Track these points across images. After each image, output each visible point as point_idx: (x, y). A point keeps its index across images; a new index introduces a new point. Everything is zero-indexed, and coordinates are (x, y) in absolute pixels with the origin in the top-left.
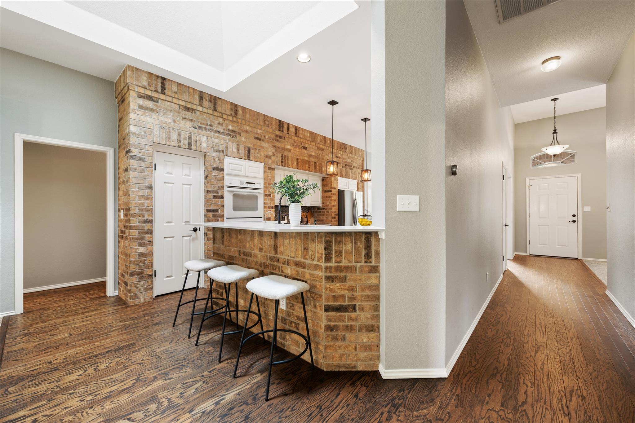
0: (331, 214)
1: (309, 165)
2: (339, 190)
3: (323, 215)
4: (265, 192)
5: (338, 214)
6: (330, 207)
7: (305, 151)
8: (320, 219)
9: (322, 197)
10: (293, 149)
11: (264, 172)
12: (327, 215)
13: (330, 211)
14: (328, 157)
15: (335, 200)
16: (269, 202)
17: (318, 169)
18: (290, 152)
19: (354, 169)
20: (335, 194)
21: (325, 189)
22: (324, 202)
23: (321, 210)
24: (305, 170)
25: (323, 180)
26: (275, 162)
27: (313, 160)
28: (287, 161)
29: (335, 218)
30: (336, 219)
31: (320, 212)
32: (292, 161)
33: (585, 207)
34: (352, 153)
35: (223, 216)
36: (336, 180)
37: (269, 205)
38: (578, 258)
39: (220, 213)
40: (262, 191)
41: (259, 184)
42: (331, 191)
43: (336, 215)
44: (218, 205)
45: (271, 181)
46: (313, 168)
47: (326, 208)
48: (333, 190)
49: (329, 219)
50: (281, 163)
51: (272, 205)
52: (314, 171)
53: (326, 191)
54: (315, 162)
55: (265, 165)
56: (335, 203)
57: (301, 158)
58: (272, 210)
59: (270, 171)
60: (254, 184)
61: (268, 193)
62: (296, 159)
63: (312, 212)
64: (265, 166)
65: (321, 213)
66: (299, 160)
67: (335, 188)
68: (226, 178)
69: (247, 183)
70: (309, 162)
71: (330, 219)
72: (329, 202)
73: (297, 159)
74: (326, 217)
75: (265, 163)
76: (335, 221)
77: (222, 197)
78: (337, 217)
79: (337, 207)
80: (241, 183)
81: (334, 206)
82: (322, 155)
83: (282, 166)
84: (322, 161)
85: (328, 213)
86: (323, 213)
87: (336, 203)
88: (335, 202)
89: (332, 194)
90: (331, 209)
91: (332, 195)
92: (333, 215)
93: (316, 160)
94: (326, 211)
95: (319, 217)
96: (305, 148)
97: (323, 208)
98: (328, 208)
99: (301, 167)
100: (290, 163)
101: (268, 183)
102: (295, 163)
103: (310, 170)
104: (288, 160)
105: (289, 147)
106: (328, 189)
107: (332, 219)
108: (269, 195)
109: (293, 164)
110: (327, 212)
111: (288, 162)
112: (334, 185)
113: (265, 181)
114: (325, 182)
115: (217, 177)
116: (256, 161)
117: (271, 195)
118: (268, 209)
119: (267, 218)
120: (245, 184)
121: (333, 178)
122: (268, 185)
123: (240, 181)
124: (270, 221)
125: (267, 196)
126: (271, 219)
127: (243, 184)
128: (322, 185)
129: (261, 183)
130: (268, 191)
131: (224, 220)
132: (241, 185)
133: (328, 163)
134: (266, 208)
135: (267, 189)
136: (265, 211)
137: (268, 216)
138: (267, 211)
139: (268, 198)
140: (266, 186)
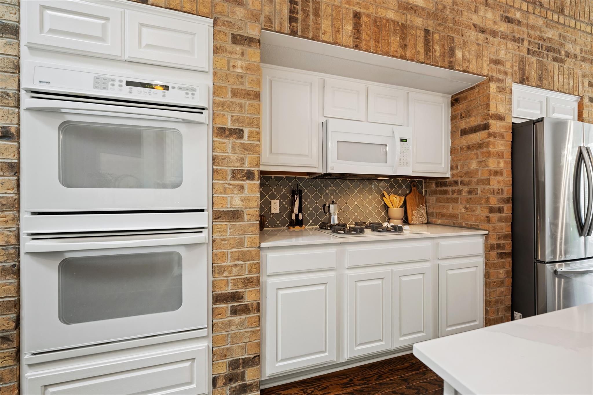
0: (488, 199)
1: (403, 38)
2: (513, 123)
3: (456, 201)
4: (217, 120)
5: (513, 200)
6: (480, 176)
8: (445, 211)
9: (453, 151)
11: (216, 50)
12: (469, 201)
13: (480, 188)
14: (475, 17)
15: (500, 155)
16: (234, 157)
17: (438, 54)
19: (569, 60)
20: (502, 136)
21: (465, 125)
22: (460, 164)
23: (449, 188)
24: (387, 54)
25: (456, 100)
26: (262, 19)
27: (419, 22)
28: (311, 17)
29: (500, 210)
30: (503, 215)
31: (445, 192)
32: (333, 18)
34: (562, 11)
35: (15, 205)
36: (505, 90)
37: (237, 165)
40: (205, 117)
41: (190, 90)
42: (486, 127)
43: (506, 201)
45: (242, 84)
46: (421, 47)
47: (466, 179)
48: (492, 122)
49: (477, 212)
50: (286, 24)
51: (247, 167)
52: (422, 57)
53: (464, 132)
54: (427, 32)
55: (215, 23)
56: (502, 165)
57: (371, 10)
58: (247, 183)
59: (238, 48)
60: (166, 88)
61: (229, 125)
62: (351, 15)
63: (421, 193)
64: (217, 28)
65: (450, 196)
66: (364, 19)
67: (500, 118)
68: (27, 60)
69: (128, 83)
70: (404, 27)
71: (481, 212)
72: (480, 163)
73: (357, 16)
74: (466, 208)
75: (216, 20)
76: (500, 220)
77: (11, 135)
78: (507, 208)
79: (507, 177)
80: (100, 82)
81: (496, 173)
82: (452, 10)
83: (293, 33)
84: (451, 29)
85: (473, 196)
86: (455, 195)
88: (502, 161)
89: (490, 135)
90: (488, 182)
91: (491, 139)
92: (494, 202)
93: (431, 22)
94: (466, 189)
95: (443, 207)
97: (456, 183)
98: (474, 180)
99: (372, 43)
100: (325, 24)
101: (233, 90)
102: (349, 28)
103: (408, 54)
104: (317, 14)
106: (474, 121)
107: (491, 215)
108: (238, 133)
109: (337, 31)
110: (470, 192)
111: (316, 23)
112: (497, 109)
113: (219, 83)
114: (462, 107)
116: (171, 7)
117: (242, 131)
118: (231, 180)
119: (224, 212)
120: (116, 87)
121: (493, 87)
122: (229, 98)
123: (96, 75)
124: (239, 221)
125: (227, 137)
126: (246, 217)
127: (110, 86)
128: (453, 118)
129: (195, 87)
130: (232, 116)
131: (17, 219)
132: (97, 90)
133: (472, 35)
134: (219, 177)
135: (227, 111)
136: (216, 187)
137: (229, 203)
138: (226, 186)
139: (229, 142)
140: (221, 99)
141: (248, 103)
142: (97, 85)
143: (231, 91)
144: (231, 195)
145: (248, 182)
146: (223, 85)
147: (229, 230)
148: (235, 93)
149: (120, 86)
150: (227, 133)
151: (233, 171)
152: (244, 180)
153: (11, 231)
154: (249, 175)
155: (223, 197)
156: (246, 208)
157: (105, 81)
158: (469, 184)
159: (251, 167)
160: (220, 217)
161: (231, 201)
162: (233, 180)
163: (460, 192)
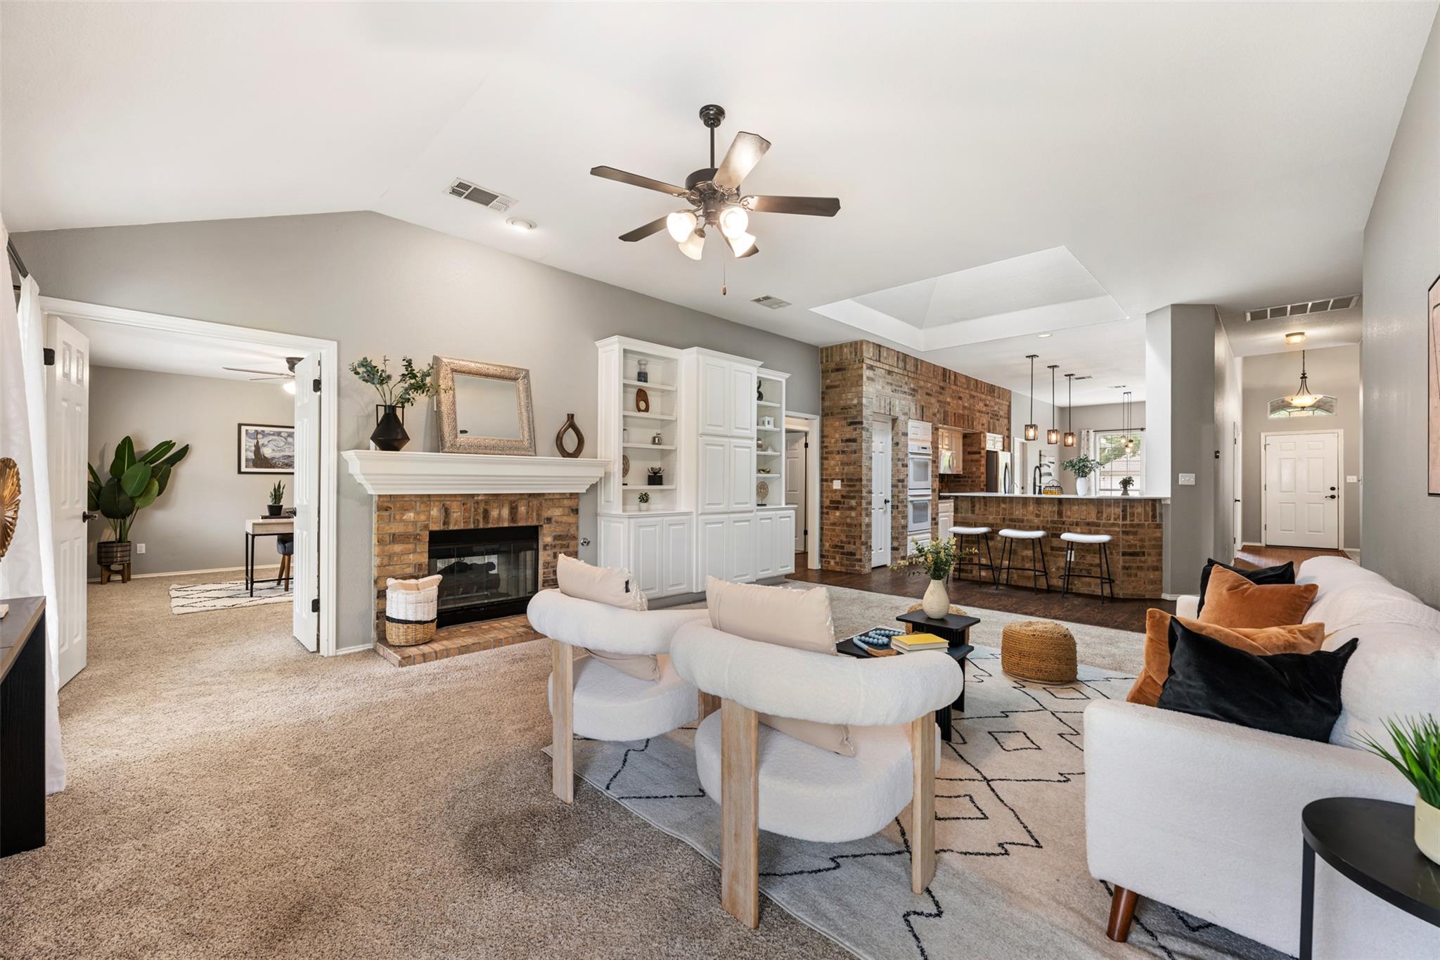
2: (987, 450)
6: (975, 474)
7: (960, 402)
9: (964, 461)
10: (952, 401)
11: (932, 433)
12: (971, 485)
13: (977, 480)
15: (984, 466)
16: (935, 470)
18: (949, 405)
20: (984, 457)
21: (969, 449)
22: (966, 468)
25: (965, 436)
26: (939, 421)
27: (966, 413)
31: (959, 481)
32: (951, 416)
33: (1348, 477)
34: (999, 397)
35: (907, 487)
36: (985, 437)
38: (1338, 549)
39: (905, 483)
40: (931, 457)
42: (980, 453)
43: (984, 485)
44: (904, 475)
45: (936, 444)
47: (970, 476)
48: (981, 451)
49: (976, 485)
50: (943, 421)
52: (967, 427)
53: (969, 453)
54: (968, 416)
57: (958, 410)
59: (936, 432)
60: (927, 448)
61: (934, 459)
64: (933, 426)
67: (984, 449)
68: (909, 443)
69: (922, 448)
70: (963, 415)
72: (977, 468)
73: (955, 414)
75: (933, 423)
77: (907, 466)
79: (985, 475)
80: (918, 448)
81: (983, 473)
82: (973, 405)
83: (944, 424)
84: (973, 413)
87: (983, 469)
90: (980, 477)
91: (979, 458)
92: (980, 481)
93: (969, 412)
94: (970, 480)
96: (960, 398)
97: (965, 477)
99: (957, 424)
101: (935, 447)
102: (951, 419)
103: (964, 426)
104: (948, 416)
105: (948, 400)
106: (974, 449)
107: (980, 486)
108: (935, 461)
109: (949, 421)
110: (972, 481)
112: (982, 445)
113: (933, 445)
114: (968, 441)
115: (902, 443)
121: (982, 435)
128: (964, 445)
133: (978, 414)
158: (972, 477)
163: (967, 481)
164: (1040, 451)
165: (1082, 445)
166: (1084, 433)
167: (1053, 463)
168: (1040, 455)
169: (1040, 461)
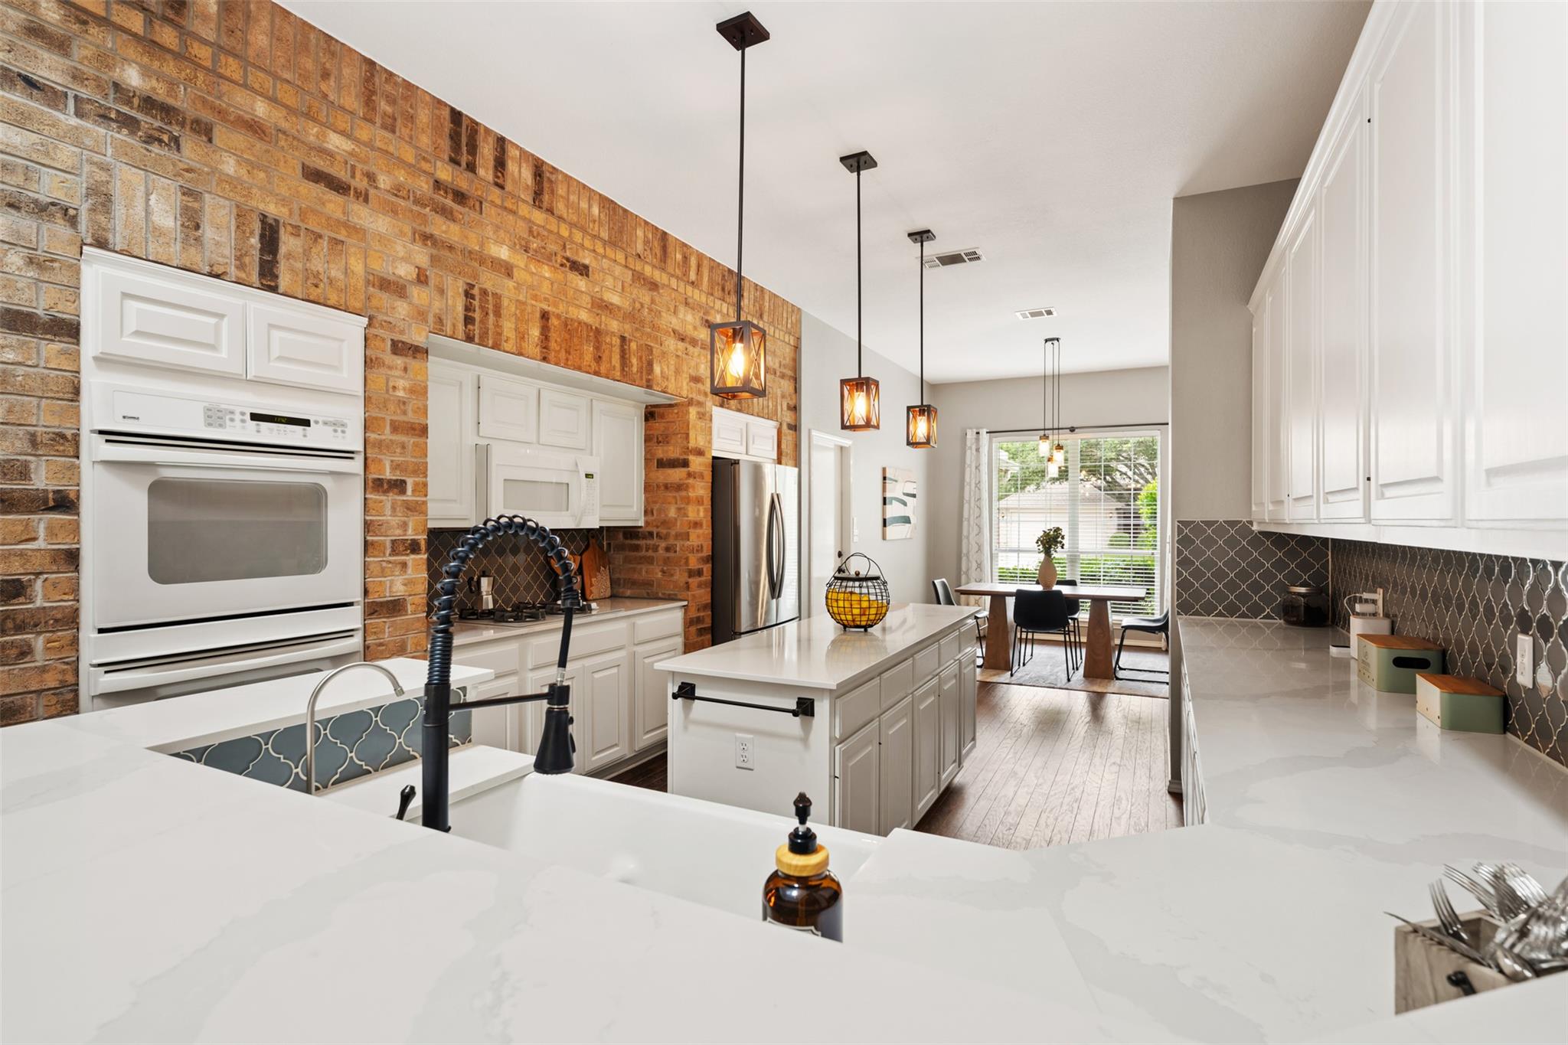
0: (687, 559)
1: (597, 348)
2: (714, 458)
3: (650, 560)
4: (372, 467)
5: (713, 558)
6: (679, 528)
7: (581, 283)
8: (636, 576)
9: (648, 487)
10: (522, 265)
11: (369, 363)
12: (667, 561)
13: (679, 544)
14: (674, 320)
15: (699, 501)
16: (394, 521)
17: (635, 369)
18: (510, 275)
20: (702, 476)
21: (661, 453)
22: (656, 507)
23: (642, 542)
24: (579, 369)
25: (651, 414)
26: (431, 319)
27: (614, 325)
28: (491, 317)
29: (700, 573)
30: (703, 579)
31: (637, 548)
32: (517, 319)
34: (761, 316)
35: (71, 619)
36: (705, 417)
37: (397, 534)
39: (39, 602)
40: (356, 466)
41: (338, 426)
42: (685, 464)
43: (705, 560)
44: (22, 554)
45: (405, 413)
46: (616, 360)
47: (664, 531)
48: (691, 458)
49: (676, 578)
50: (461, 327)
51: (410, 535)
52: (618, 374)
53: (662, 464)
54: (623, 339)
55: (370, 325)
56: (702, 514)
57: (561, 309)
58: (411, 558)
59: (399, 361)
60: (306, 423)
61: (388, 475)
62: (538, 315)
63: (601, 547)
64: (373, 331)
65: (643, 553)
66: (554, 322)
67: (700, 453)
68: (93, 380)
69: (255, 417)
70: (598, 332)
71: (680, 577)
72: (679, 509)
73: (545, 316)
74: (663, 572)
75: (371, 318)
76: (700, 586)
77: (65, 503)
78: (707, 568)
79: (706, 530)
80: (214, 415)
81: (697, 524)
82: (651, 310)
83: (469, 339)
84: (649, 335)
85: (671, 554)
86: (650, 553)
87: (700, 513)
88: (701, 509)
89: (689, 475)
90: (687, 536)
91: (691, 481)
92: (694, 563)
93: (627, 327)
94: (663, 544)
95: (634, 570)
96: (583, 270)
97: (651, 534)
98: (673, 533)
99: (563, 355)
100: (508, 327)
101: (392, 422)
102: (535, 332)
103: (603, 370)
104: (498, 314)
105: (503, 253)
106: (673, 452)
107: (690, 580)
108: (399, 486)
109: (522, 337)
110: (667, 549)
111: (497, 325)
112: (696, 440)
113: (375, 413)
114: (658, 426)
115: (21, 370)
116: (311, 298)
117: (404, 482)
118: (390, 555)
119: (382, 604)
120: (237, 423)
121: (693, 411)
122: (387, 435)
123: (207, 404)
124: (401, 616)
125: (385, 492)
126: (410, 608)
127: (228, 422)
128: (648, 439)
129: (345, 421)
130: (392, 461)
131: (75, 642)
132: (211, 429)
133: (671, 344)
134: (376, 553)
135: (385, 454)
136: (371, 567)
137: (388, 590)
138: (384, 564)
139: (388, 500)
140: (377, 437)
141: (412, 441)
142: (210, 420)
143: (391, 424)
144: (389, 578)
145: (412, 556)
146: (380, 415)
147: (387, 630)
148: (396, 428)
149: (243, 421)
150: (386, 486)
151: (393, 542)
152: (407, 555)
153: (67, 663)
154: (414, 547)
155: (381, 582)
156: (410, 595)
157: (220, 414)
158: (666, 537)
159: (416, 534)
160: (376, 611)
161: (390, 587)
162: (394, 555)
163: (656, 549)
164: (884, 470)
165: (968, 461)
166: (971, 435)
167: (914, 496)
168: (885, 478)
169: (884, 490)
